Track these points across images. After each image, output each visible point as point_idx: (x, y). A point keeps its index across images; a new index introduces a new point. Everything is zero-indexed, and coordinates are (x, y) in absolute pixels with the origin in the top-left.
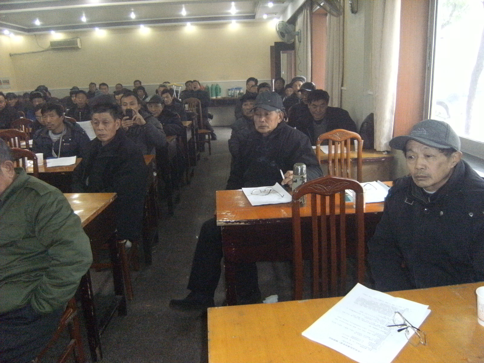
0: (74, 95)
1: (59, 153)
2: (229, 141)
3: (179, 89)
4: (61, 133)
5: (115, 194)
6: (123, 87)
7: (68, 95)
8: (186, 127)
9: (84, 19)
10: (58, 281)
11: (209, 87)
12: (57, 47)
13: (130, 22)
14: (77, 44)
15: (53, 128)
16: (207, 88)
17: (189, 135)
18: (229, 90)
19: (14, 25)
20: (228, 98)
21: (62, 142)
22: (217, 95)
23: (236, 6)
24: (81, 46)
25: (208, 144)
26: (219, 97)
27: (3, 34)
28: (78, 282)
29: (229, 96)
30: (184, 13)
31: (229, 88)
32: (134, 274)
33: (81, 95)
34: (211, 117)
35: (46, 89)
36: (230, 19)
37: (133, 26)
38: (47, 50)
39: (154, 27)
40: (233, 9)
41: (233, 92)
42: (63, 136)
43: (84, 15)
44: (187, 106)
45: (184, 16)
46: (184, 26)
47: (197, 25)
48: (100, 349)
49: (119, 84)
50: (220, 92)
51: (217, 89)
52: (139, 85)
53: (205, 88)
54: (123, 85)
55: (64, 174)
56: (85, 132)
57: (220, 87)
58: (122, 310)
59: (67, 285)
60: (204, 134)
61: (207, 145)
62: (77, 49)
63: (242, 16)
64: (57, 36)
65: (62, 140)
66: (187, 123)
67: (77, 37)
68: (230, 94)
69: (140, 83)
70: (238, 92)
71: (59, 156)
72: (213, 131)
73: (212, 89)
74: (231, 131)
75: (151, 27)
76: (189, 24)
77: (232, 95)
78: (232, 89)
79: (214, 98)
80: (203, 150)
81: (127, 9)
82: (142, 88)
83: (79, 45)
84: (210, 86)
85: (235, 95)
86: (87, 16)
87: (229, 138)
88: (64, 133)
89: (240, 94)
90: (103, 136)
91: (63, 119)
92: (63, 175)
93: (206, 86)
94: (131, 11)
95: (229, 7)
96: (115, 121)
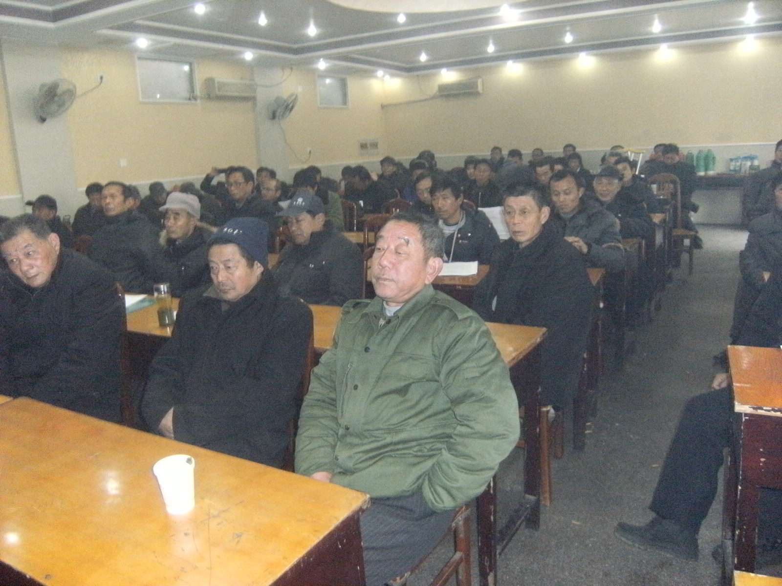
0: (471, 166)
1: (452, 254)
2: (742, 253)
3: (639, 157)
4: (457, 224)
5: (544, 330)
6: (546, 155)
7: (462, 165)
8: (655, 224)
9: (491, 49)
10: (469, 462)
11: (693, 155)
12: (448, 92)
13: (563, 49)
14: (477, 87)
15: (445, 216)
16: (690, 156)
17: (659, 238)
18: (731, 160)
19: (391, 63)
20: (729, 174)
21: (457, 238)
22: (706, 169)
23: (756, 8)
24: (483, 90)
25: (688, 255)
26: (711, 173)
27: (376, 77)
28: (496, 468)
29: (731, 170)
30: (656, 27)
31: (731, 158)
32: (555, 464)
33: (483, 167)
34: (695, 209)
35: (432, 156)
36: (742, 34)
37: (568, 55)
38: (433, 98)
39: (601, 55)
40: (751, 16)
41: (738, 164)
42: (460, 230)
43: (491, 41)
44: (654, 187)
45: (656, 34)
46: (654, 50)
47: (678, 47)
48: (495, 576)
49: (538, 149)
50: (714, 163)
51: (708, 159)
52: (572, 152)
53: (687, 157)
54: (544, 151)
55: (460, 287)
56: (492, 224)
57: (715, 156)
58: (533, 520)
59: (481, 470)
60: (682, 238)
61: (685, 256)
62: (476, 94)
63: (766, 26)
64: (449, 76)
65: (457, 235)
66: (657, 218)
67: (479, 77)
68: (732, 168)
69: (574, 148)
70: (749, 164)
71: (450, 260)
72: (697, 232)
73: (698, 157)
74: (748, 235)
75: (596, 55)
76: (664, 47)
77: (737, 169)
78: (737, 159)
79: (702, 174)
80: (677, 265)
81: (559, 29)
82: (578, 157)
83: (480, 89)
84: (695, 153)
85: (743, 170)
86: (495, 44)
87: (743, 247)
88: (462, 224)
89: (752, 167)
90: (520, 234)
91: (460, 202)
92: (459, 290)
93: (689, 153)
94: (566, 32)
95: (742, 12)
96: (540, 210)
